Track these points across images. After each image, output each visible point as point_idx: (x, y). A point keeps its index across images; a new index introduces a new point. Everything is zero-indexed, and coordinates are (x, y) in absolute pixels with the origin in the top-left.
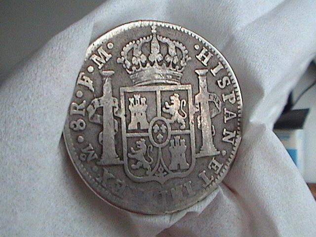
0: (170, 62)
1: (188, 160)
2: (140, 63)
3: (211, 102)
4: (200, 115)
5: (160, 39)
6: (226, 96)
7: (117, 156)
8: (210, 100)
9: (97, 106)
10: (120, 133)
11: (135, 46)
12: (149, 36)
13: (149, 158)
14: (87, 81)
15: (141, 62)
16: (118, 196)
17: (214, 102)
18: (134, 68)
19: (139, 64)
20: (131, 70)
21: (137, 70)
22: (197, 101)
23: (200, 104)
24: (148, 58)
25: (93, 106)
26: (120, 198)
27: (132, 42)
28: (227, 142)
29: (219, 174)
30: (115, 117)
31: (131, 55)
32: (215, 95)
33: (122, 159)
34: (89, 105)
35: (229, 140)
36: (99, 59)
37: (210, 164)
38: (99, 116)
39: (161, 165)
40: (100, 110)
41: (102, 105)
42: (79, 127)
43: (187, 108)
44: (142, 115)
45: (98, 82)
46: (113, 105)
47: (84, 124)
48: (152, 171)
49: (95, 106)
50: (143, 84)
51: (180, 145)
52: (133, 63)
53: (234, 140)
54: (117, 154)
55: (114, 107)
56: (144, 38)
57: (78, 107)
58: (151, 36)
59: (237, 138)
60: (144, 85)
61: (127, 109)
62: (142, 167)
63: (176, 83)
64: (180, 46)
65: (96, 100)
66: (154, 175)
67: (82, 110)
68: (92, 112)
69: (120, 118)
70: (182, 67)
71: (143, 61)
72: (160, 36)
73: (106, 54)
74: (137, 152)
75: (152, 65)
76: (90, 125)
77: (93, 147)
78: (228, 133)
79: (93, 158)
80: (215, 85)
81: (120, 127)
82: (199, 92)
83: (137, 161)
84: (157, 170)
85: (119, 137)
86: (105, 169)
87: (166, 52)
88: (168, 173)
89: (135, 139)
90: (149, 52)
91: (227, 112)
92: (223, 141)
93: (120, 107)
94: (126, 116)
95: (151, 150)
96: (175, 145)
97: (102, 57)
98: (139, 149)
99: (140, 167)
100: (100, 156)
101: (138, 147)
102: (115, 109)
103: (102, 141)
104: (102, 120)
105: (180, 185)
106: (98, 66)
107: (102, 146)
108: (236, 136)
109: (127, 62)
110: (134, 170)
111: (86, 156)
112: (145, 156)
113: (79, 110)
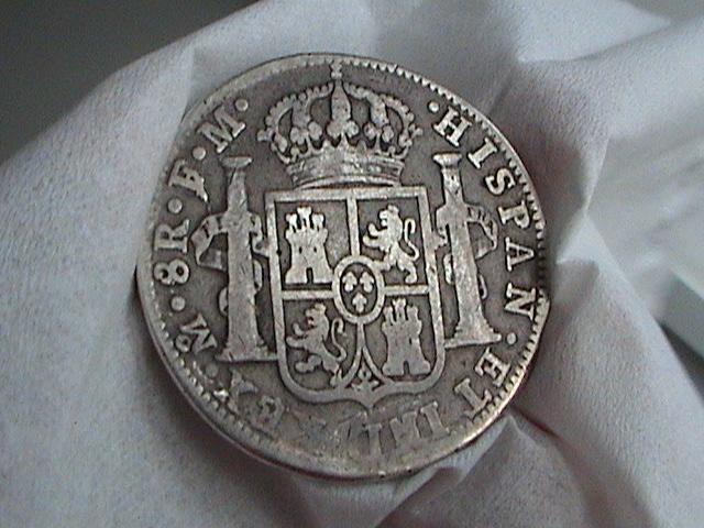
0: (375, 138)
1: (427, 354)
2: (308, 140)
3: (475, 223)
4: (450, 251)
5: (351, 90)
6: (508, 211)
7: (262, 342)
8: (471, 220)
9: (214, 230)
10: (266, 290)
11: (297, 106)
12: (327, 85)
13: (336, 348)
14: (192, 178)
15: (311, 139)
16: (266, 434)
17: (480, 225)
18: (295, 151)
19: (306, 142)
20: (288, 154)
21: (301, 156)
22: (441, 222)
23: (447, 227)
24: (325, 131)
25: (206, 231)
26: (271, 438)
27: (289, 97)
28: (517, 313)
29: (503, 386)
30: (255, 256)
32: (481, 209)
33: (273, 348)
34: (196, 229)
35: (522, 307)
36: (217, 131)
37: (480, 363)
38: (219, 253)
39: (363, 364)
40: (221, 242)
41: (224, 230)
42: (173, 277)
43: (419, 238)
44: (315, 250)
45: (217, 180)
46: (251, 231)
47: (186, 269)
48: (343, 376)
49: (210, 232)
50: (316, 184)
51: (407, 319)
52: (294, 141)
53: (532, 309)
54: (263, 338)
55: (252, 235)
56: (316, 89)
57: (173, 234)
58: (331, 86)
59: (539, 305)
60: (318, 188)
61: (281, 238)
62: (320, 368)
63: (390, 182)
64: (396, 104)
65: (212, 219)
66: (349, 386)
67: (181, 239)
68: (203, 245)
69: (268, 259)
70: (403, 149)
71: (316, 137)
72: (350, 84)
73: (233, 124)
74: (308, 333)
75: (335, 143)
76: (198, 274)
77: (207, 321)
78: (518, 292)
79: (207, 345)
80: (481, 188)
81: (266, 276)
82: (445, 203)
83: (307, 355)
84: (357, 374)
85: (265, 299)
86: (234, 372)
87: (365, 117)
88: (381, 383)
89: (303, 305)
90: (327, 117)
91: (513, 245)
92: (507, 312)
93: (265, 234)
94: (279, 252)
95: (340, 330)
96: (395, 319)
97: (223, 127)
98: (312, 327)
99: (317, 368)
100: (223, 341)
101: (310, 322)
102: (254, 238)
103: (226, 309)
104: (225, 262)
105: (411, 410)
106: (216, 146)
107: (227, 319)
108: (537, 299)
109: (278, 138)
110: (302, 374)
111: (190, 342)
112: (327, 342)
113: (174, 239)
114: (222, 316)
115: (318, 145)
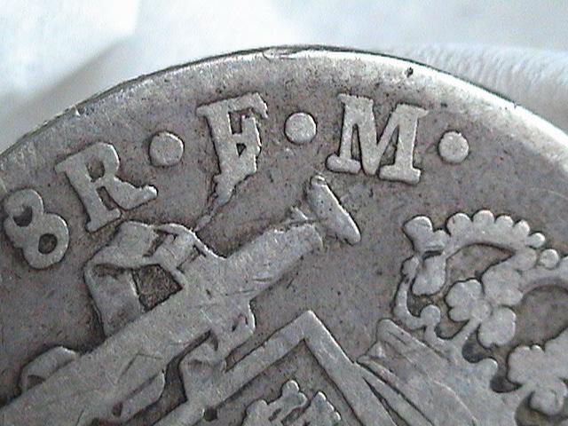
11: (525, 259)
14: (241, 147)
15: (477, 332)
18: (433, 314)
19: (466, 323)
21: (431, 334)
24: (513, 347)
25: (157, 243)
27: (533, 232)
30: (174, 372)
31: (480, 266)
36: (369, 135)
41: (182, 279)
42: (28, 237)
45: (273, 199)
46: (217, 331)
47: (60, 251)
49: (161, 251)
55: (209, 336)
57: (111, 179)
60: (389, 408)
65: (188, 238)
67: (110, 202)
69: (184, 400)
71: (488, 338)
73: (405, 157)
75: (502, 384)
76: (67, 282)
90: (539, 335)
97: (385, 141)
102: (207, 346)
103: (36, 380)
106: (338, 153)
107: (18, 393)
109: (436, 264)
113: (102, 189)
114: (18, 379)
115: (475, 352)
